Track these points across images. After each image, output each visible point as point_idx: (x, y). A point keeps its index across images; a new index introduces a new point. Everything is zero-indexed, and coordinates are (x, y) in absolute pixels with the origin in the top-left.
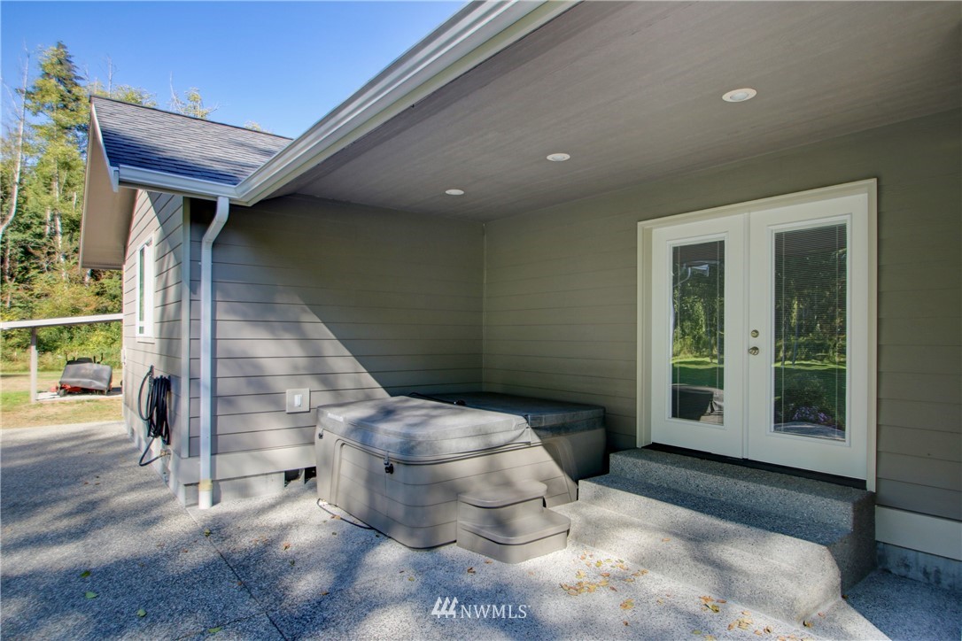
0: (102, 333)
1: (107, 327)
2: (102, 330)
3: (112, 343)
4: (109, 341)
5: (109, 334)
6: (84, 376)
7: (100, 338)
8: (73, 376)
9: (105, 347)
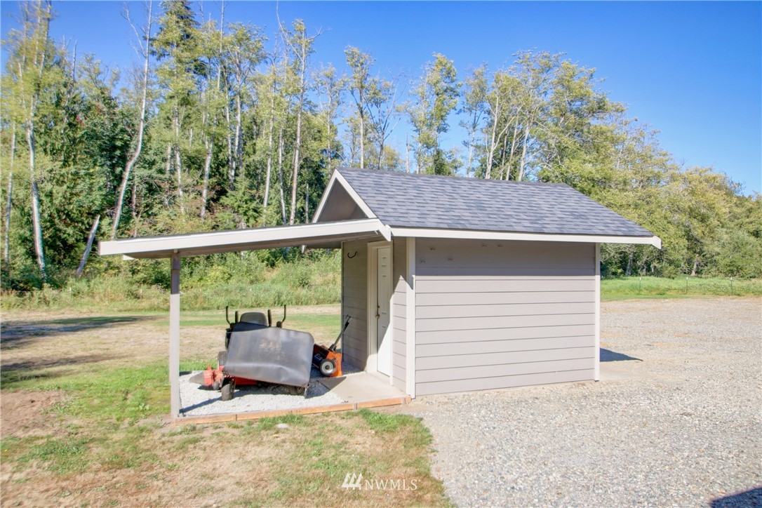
0: (220, 268)
1: (223, 262)
2: (218, 265)
3: (229, 278)
4: (226, 276)
5: (225, 269)
6: (266, 357)
7: (218, 273)
8: (248, 357)
9: (222, 282)
